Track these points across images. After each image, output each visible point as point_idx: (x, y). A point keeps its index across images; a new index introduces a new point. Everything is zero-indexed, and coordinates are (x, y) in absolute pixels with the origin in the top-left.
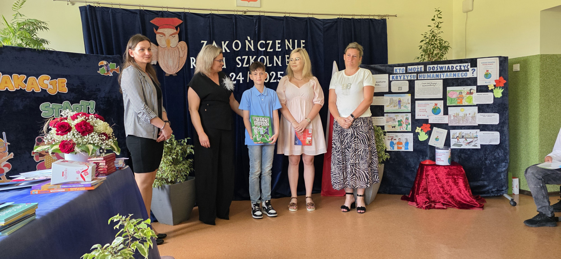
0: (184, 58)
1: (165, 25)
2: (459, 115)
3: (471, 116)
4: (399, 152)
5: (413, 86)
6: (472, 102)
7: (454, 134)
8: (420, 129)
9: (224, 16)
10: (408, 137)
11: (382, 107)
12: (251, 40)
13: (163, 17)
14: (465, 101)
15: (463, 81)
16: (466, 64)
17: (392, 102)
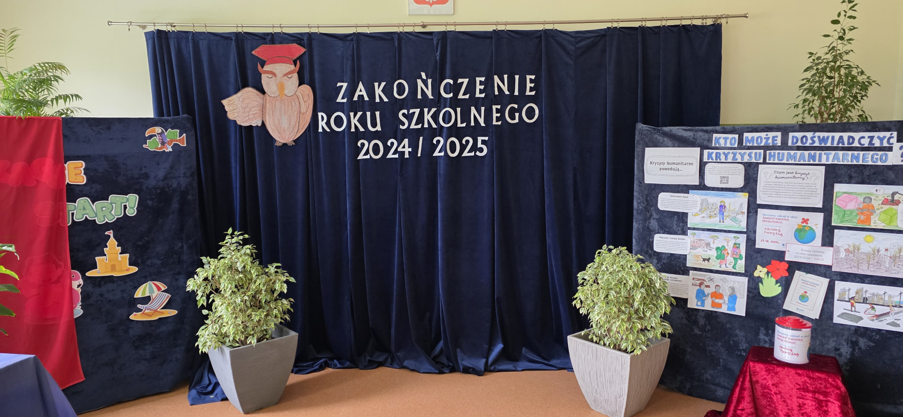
0: (307, 113)
1: (275, 59)
2: (859, 249)
3: (889, 254)
4: (714, 314)
5: (755, 176)
6: (895, 224)
7: (845, 292)
8: (765, 270)
9: (379, 37)
10: (736, 286)
11: (682, 217)
12: (427, 79)
13: (273, 43)
14: (877, 219)
15: (874, 173)
16: (888, 134)
17: (705, 207)
